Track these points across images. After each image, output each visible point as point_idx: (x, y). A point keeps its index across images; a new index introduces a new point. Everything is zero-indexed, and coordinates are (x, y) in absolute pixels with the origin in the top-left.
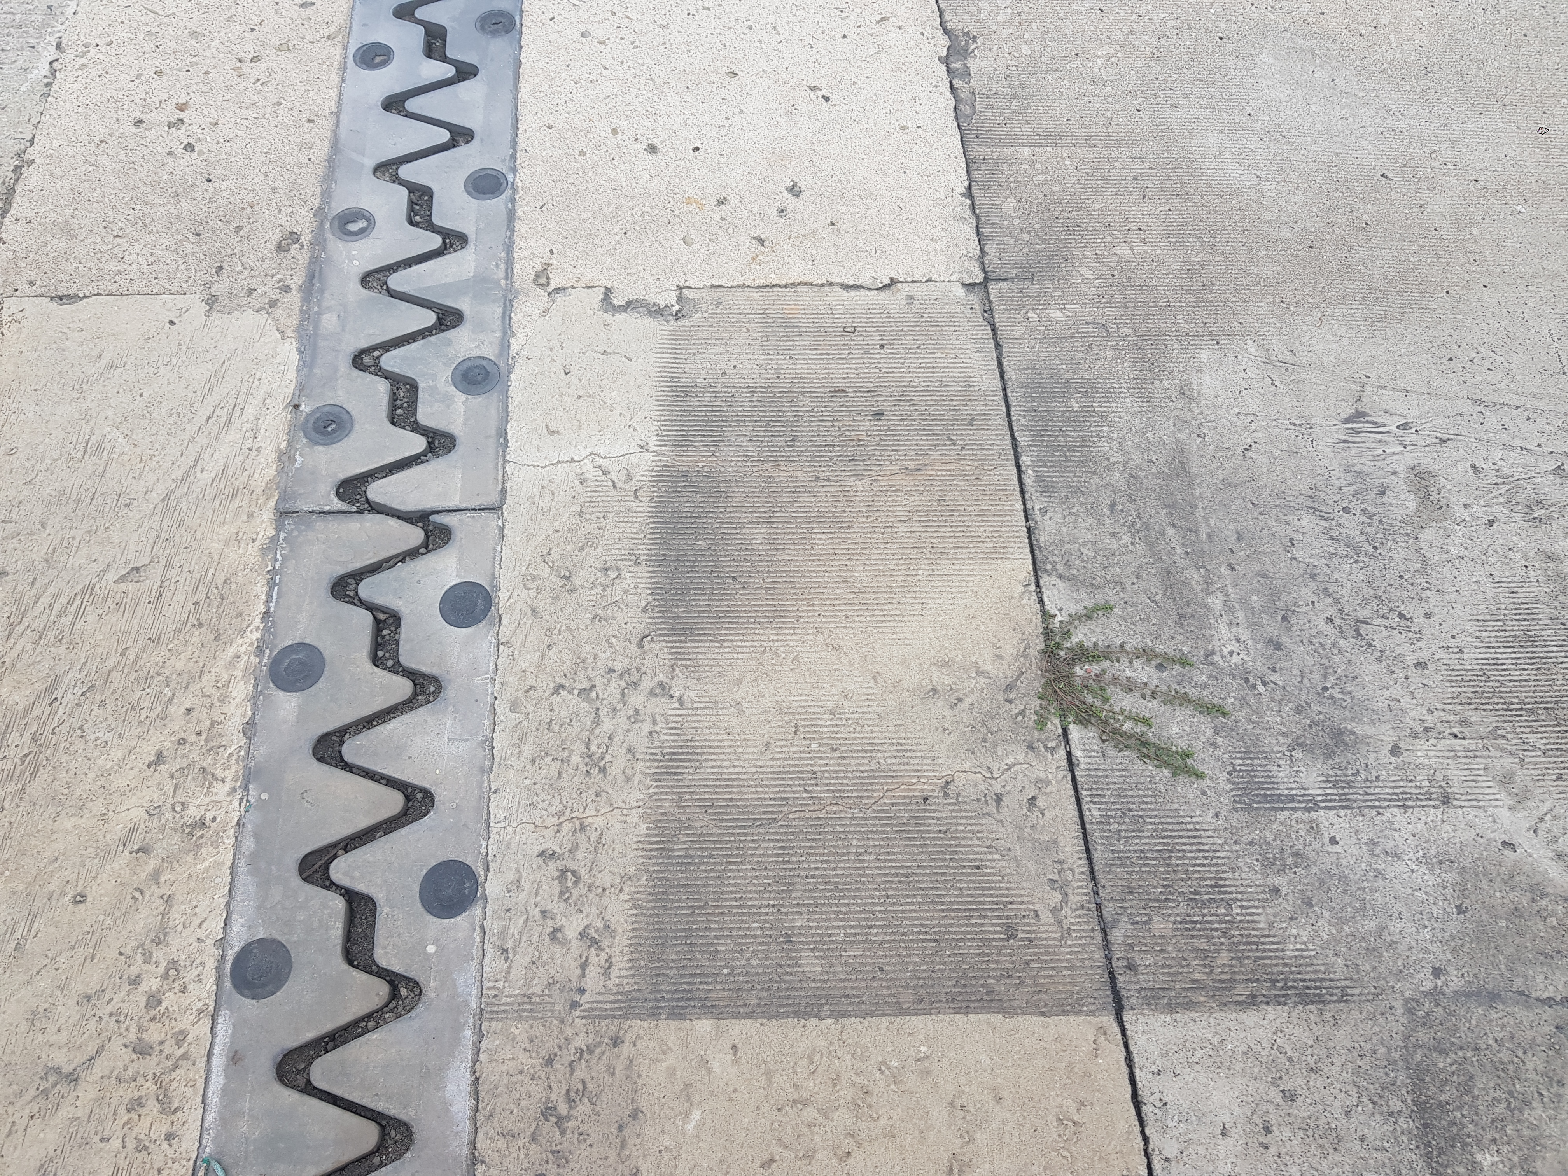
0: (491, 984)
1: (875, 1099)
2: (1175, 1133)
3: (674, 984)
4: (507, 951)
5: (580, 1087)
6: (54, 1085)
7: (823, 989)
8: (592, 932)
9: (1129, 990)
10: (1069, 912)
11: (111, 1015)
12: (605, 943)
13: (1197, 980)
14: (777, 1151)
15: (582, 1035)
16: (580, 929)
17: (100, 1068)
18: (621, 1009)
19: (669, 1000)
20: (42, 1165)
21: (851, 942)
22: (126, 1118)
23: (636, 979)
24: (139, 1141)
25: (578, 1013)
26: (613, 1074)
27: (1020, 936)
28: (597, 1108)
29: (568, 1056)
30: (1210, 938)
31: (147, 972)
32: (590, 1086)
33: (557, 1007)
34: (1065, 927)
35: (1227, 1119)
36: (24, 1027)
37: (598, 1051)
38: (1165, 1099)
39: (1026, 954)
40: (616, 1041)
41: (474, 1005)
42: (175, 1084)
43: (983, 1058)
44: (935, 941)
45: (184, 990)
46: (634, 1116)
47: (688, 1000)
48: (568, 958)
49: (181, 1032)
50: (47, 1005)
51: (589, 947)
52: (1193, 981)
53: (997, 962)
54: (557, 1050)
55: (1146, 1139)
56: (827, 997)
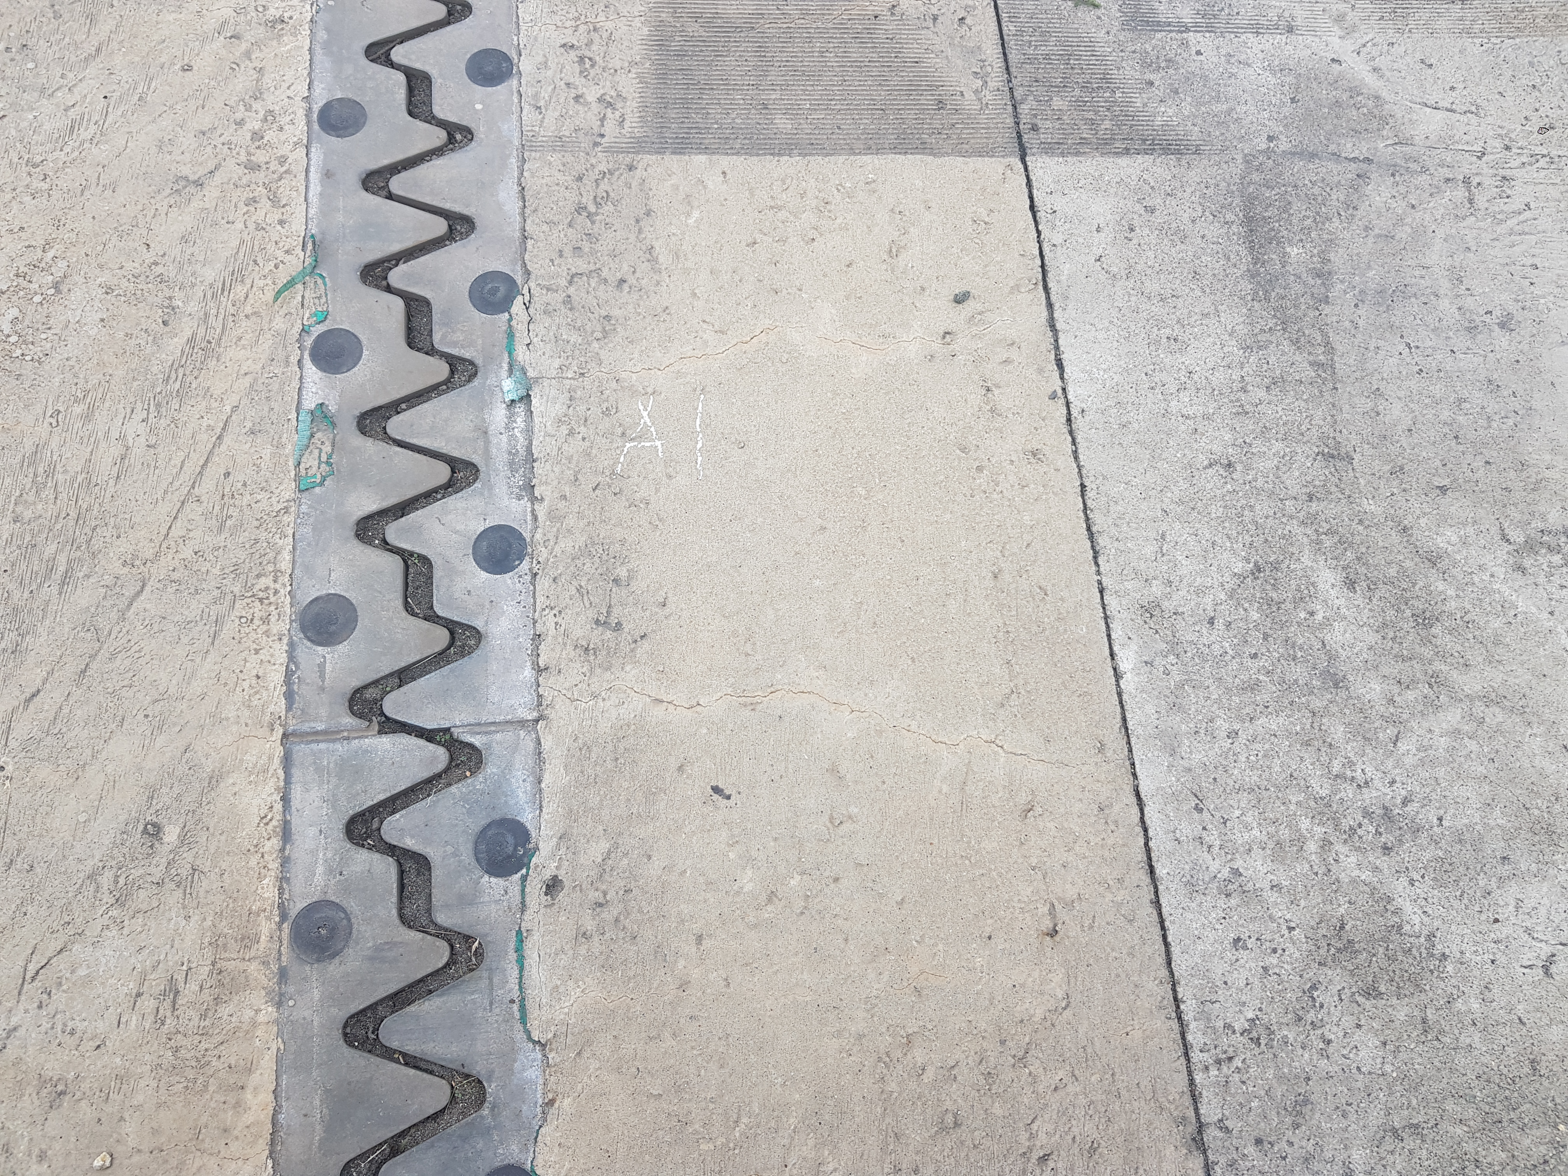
0: (529, 128)
1: (833, 207)
2: (1062, 229)
3: (676, 133)
4: (540, 108)
5: (605, 195)
6: (185, 187)
7: (793, 139)
8: (608, 98)
9: (1032, 144)
10: (988, 93)
11: (223, 144)
12: (619, 105)
13: (1085, 139)
14: (758, 237)
15: (604, 163)
16: (598, 96)
17: (218, 178)
18: (634, 147)
19: (671, 144)
20: (183, 237)
21: (815, 109)
22: (245, 210)
23: (645, 129)
24: (259, 224)
25: (599, 149)
26: (630, 188)
27: (949, 107)
28: (619, 209)
29: (594, 175)
30: (1096, 113)
31: (249, 117)
32: (612, 194)
33: (582, 145)
34: (984, 102)
35: (1102, 222)
36: (154, 150)
37: (617, 173)
38: (1055, 209)
39: (952, 119)
40: (631, 168)
41: (516, 143)
42: (281, 189)
43: (917, 182)
44: (882, 110)
45: (281, 129)
46: (648, 214)
47: (686, 144)
48: (589, 114)
49: (282, 156)
50: (170, 137)
51: (606, 108)
52: (1081, 138)
53: (930, 124)
54: (585, 172)
55: (1039, 233)
56: (796, 144)
